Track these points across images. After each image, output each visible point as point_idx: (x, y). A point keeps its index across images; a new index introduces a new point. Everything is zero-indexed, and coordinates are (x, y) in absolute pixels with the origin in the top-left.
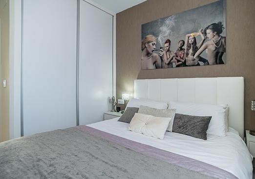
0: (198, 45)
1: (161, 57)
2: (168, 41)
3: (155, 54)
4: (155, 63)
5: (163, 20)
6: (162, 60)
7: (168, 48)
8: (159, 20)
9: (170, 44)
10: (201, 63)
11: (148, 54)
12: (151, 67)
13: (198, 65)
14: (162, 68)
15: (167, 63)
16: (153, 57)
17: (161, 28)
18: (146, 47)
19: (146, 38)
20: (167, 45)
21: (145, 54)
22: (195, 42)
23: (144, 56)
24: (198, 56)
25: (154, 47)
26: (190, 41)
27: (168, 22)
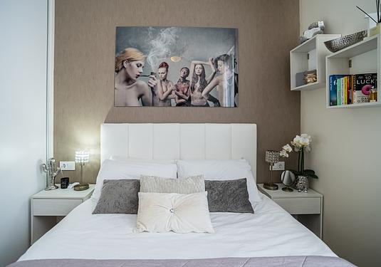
0: (208, 78)
1: (152, 88)
2: (165, 65)
3: (141, 82)
4: (140, 97)
5: (157, 30)
6: (153, 93)
7: (163, 75)
8: (150, 28)
9: (167, 71)
10: (211, 103)
11: (128, 80)
12: (135, 102)
13: (207, 105)
14: (153, 105)
15: (162, 98)
16: (137, 86)
17: (153, 42)
18: (124, 67)
19: (124, 52)
20: (163, 70)
21: (123, 79)
22: (203, 75)
23: (120, 83)
24: (208, 94)
25: (141, 69)
26: (196, 71)
27: (164, 34)
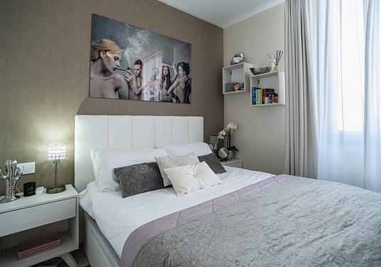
0: (172, 79)
1: (128, 82)
2: (139, 62)
3: (118, 75)
4: (116, 89)
5: (133, 29)
6: (129, 87)
7: (138, 72)
8: (127, 25)
9: (141, 68)
10: (174, 100)
11: (105, 71)
12: (112, 95)
13: (171, 101)
15: (137, 93)
16: (114, 78)
17: (129, 39)
18: (100, 57)
19: (101, 42)
20: (137, 67)
21: (99, 69)
22: (169, 76)
23: (96, 73)
24: (172, 92)
25: (118, 63)
26: (164, 72)
27: (139, 35)
